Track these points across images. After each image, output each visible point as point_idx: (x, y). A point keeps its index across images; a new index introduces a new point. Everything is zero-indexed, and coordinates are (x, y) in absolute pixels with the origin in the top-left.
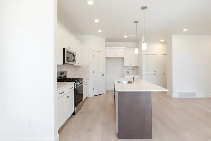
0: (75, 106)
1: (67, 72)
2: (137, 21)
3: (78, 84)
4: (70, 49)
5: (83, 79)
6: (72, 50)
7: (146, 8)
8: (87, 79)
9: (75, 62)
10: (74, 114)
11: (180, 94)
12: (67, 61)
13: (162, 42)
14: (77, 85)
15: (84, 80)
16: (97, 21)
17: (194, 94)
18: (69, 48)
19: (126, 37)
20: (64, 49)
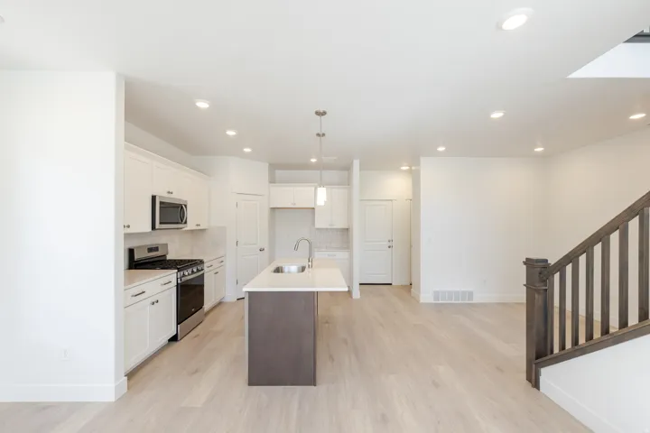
0: (178, 323)
1: (167, 245)
2: (321, 134)
3: (186, 273)
4: (171, 196)
5: (205, 261)
6: (177, 196)
7: (324, 113)
8: (221, 260)
9: (186, 223)
10: (174, 339)
11: (437, 295)
12: (161, 223)
13: (405, 171)
14: (184, 275)
15: (206, 265)
16: (231, 133)
17: (471, 294)
18: (169, 192)
19: (313, 160)
20: (154, 198)
